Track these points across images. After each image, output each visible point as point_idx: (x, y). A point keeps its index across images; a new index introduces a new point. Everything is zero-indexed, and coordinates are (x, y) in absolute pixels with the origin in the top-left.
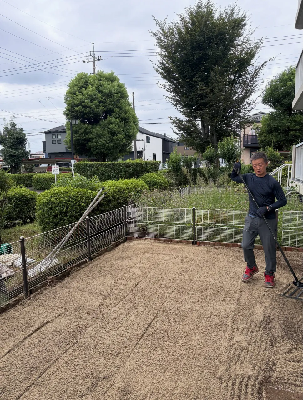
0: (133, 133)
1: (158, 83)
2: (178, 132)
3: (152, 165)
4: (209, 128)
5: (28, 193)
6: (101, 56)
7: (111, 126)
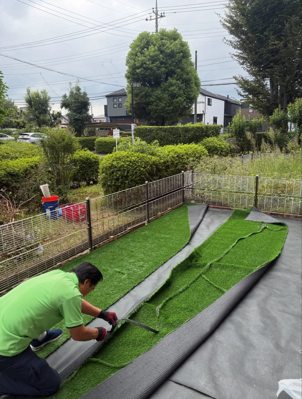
0: (194, 96)
1: (224, 39)
2: (243, 94)
3: (213, 129)
4: (279, 88)
5: (92, 157)
6: (164, 13)
7: (172, 88)
